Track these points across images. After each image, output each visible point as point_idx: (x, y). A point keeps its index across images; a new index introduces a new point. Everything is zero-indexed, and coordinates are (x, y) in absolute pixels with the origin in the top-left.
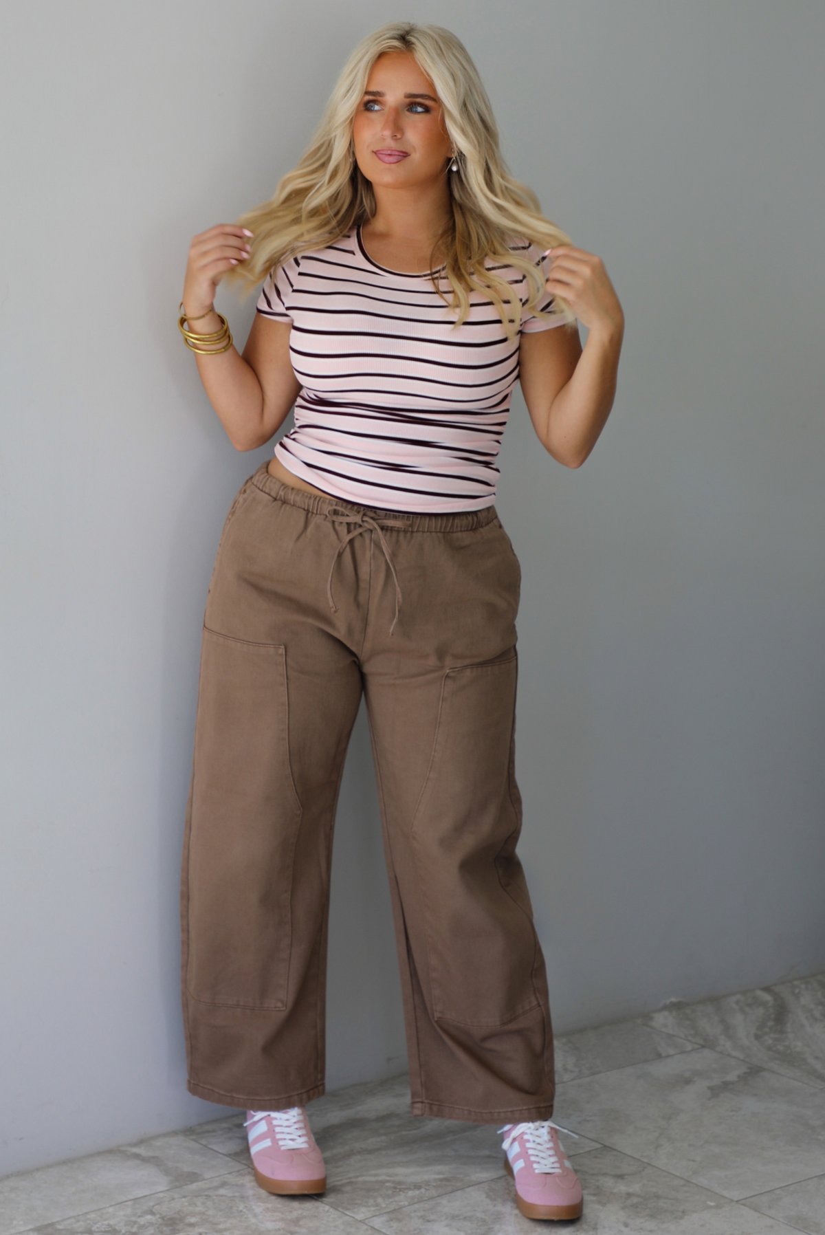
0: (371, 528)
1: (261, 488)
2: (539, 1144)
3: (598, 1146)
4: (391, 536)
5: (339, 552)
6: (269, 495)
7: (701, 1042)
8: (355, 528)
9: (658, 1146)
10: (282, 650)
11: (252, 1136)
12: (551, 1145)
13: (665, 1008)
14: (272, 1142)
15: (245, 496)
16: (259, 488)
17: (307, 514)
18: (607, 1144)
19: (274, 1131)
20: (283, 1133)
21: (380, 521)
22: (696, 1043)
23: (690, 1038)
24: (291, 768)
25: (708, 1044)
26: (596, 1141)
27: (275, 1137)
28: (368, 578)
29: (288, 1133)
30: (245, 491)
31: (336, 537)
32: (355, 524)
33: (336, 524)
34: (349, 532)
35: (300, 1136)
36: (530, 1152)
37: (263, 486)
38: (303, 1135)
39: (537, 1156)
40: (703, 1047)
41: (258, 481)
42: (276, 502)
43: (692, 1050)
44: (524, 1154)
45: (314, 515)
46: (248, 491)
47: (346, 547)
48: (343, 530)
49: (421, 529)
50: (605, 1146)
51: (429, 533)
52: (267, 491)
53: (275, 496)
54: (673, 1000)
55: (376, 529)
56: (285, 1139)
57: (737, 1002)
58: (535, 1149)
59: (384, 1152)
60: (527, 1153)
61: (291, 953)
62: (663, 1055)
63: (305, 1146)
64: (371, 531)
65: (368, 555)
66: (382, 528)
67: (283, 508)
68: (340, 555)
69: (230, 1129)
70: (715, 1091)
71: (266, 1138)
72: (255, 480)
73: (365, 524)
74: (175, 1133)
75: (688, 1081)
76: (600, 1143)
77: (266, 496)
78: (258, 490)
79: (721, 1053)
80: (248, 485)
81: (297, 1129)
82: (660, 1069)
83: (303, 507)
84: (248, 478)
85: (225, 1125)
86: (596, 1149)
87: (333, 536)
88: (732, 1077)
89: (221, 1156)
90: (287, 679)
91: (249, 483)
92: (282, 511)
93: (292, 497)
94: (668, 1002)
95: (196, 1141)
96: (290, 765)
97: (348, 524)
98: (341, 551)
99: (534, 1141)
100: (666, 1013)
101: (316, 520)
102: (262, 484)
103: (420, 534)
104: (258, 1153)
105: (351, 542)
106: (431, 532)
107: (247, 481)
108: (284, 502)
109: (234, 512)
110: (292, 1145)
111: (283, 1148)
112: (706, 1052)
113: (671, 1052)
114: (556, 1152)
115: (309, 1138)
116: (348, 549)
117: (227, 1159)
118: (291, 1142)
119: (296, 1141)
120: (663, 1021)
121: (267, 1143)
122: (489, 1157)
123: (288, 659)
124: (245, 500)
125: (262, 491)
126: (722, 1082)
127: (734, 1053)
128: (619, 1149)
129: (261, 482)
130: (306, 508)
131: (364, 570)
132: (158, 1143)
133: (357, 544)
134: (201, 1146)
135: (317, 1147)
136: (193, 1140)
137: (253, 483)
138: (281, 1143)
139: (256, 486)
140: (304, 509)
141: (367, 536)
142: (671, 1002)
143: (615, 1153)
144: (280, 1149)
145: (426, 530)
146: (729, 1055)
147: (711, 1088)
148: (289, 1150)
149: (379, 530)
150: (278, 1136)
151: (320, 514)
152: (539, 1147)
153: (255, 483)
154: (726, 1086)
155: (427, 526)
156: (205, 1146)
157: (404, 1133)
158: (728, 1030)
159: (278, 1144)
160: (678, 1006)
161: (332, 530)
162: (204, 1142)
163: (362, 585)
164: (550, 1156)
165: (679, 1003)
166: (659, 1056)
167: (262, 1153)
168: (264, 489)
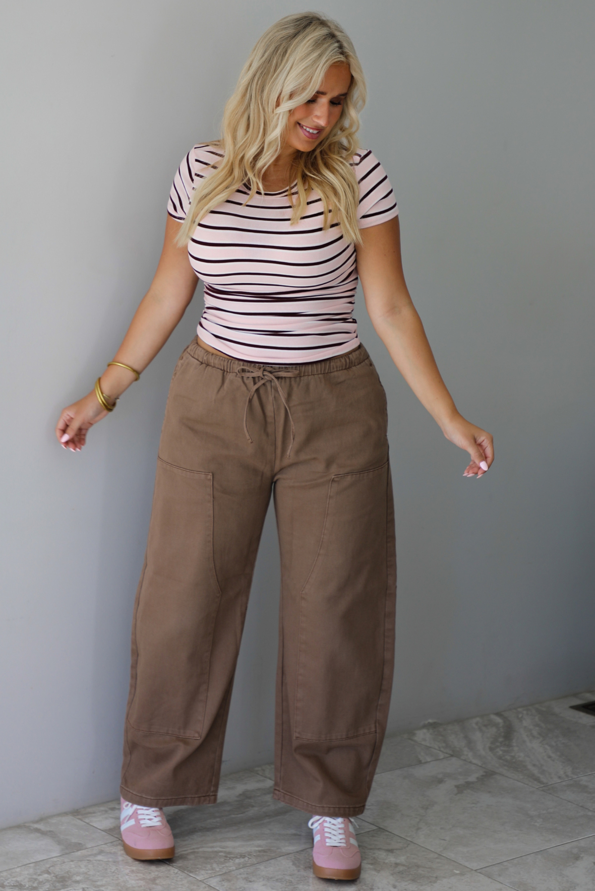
0: (270, 379)
1: (192, 355)
2: (333, 824)
3: (375, 828)
4: (285, 382)
5: (250, 398)
6: (198, 360)
7: (451, 752)
8: (259, 381)
9: (418, 829)
10: (210, 477)
11: (122, 817)
12: (342, 826)
13: (424, 726)
14: (135, 821)
15: (182, 361)
16: (191, 355)
17: (224, 373)
18: (381, 827)
19: (137, 813)
20: (143, 814)
21: (276, 374)
22: (447, 753)
23: (442, 749)
24: (214, 563)
25: (455, 754)
26: (373, 824)
27: (137, 818)
28: (273, 415)
29: (147, 815)
30: (182, 358)
31: (245, 388)
32: (259, 377)
33: (245, 378)
34: (255, 383)
35: (155, 817)
36: (326, 830)
37: (194, 353)
38: (158, 816)
39: (330, 833)
40: (452, 756)
41: (190, 350)
42: (202, 365)
43: (444, 758)
44: (322, 832)
45: (228, 374)
46: (184, 358)
47: (254, 395)
48: (250, 382)
49: (306, 374)
50: (380, 828)
51: (312, 376)
52: (196, 357)
53: (201, 360)
54: (430, 721)
55: (273, 379)
56: (144, 819)
57: (477, 724)
58: (330, 828)
59: (218, 830)
60: (324, 830)
61: (207, 696)
62: (423, 762)
63: (159, 824)
64: (271, 381)
65: (271, 398)
66: (278, 378)
67: (206, 369)
68: (250, 401)
69: (106, 811)
70: (460, 789)
71: (132, 818)
72: (189, 350)
73: (266, 377)
74: (66, 814)
75: (440, 781)
76: (375, 826)
77: (196, 360)
78: (190, 357)
79: (465, 760)
80: (184, 353)
81: (153, 811)
82: (420, 772)
83: (220, 368)
84: (185, 348)
85: (102, 808)
86: (374, 830)
87: (244, 388)
88: (472, 778)
89: (99, 831)
90: (213, 497)
91: (186, 352)
92: (206, 372)
93: (212, 361)
94: (426, 722)
95: (81, 820)
96: (214, 560)
97: (254, 378)
98: (251, 398)
99: (330, 822)
100: (425, 731)
101: (230, 377)
102: (193, 352)
103: (306, 377)
104: (126, 829)
105: (257, 390)
106: (314, 375)
107: (185, 350)
108: (208, 365)
109: (176, 373)
110: (150, 823)
111: (143, 826)
112: (454, 759)
113: (429, 759)
114: (345, 832)
115: (162, 819)
116: (255, 396)
117: (104, 833)
118: (148, 821)
119: (153, 820)
120: (423, 736)
121: (132, 822)
122: (295, 835)
123: (215, 483)
124: (182, 365)
125: (193, 357)
126: (466, 782)
127: (474, 761)
128: (390, 831)
129: (193, 351)
130: (222, 369)
131: (269, 409)
132: (54, 821)
133: (262, 391)
134: (85, 824)
135: (168, 826)
136: (79, 819)
137: (188, 352)
138: (142, 822)
139: (189, 354)
140: (221, 370)
141: (268, 385)
142: (429, 723)
143: (387, 833)
144: (141, 827)
145: (310, 374)
146: (470, 762)
147: (457, 787)
148: (147, 827)
149: (275, 380)
150: (140, 817)
151: (233, 373)
152: (333, 827)
153: (189, 352)
154: (468, 785)
155: (310, 371)
156: (88, 823)
157: (233, 816)
158: (470, 744)
159: (139, 823)
160: (433, 726)
161: (242, 384)
162: (87, 821)
163: (270, 420)
164: (340, 834)
165: (435, 723)
166: (420, 762)
167: (129, 829)
168: (194, 357)
